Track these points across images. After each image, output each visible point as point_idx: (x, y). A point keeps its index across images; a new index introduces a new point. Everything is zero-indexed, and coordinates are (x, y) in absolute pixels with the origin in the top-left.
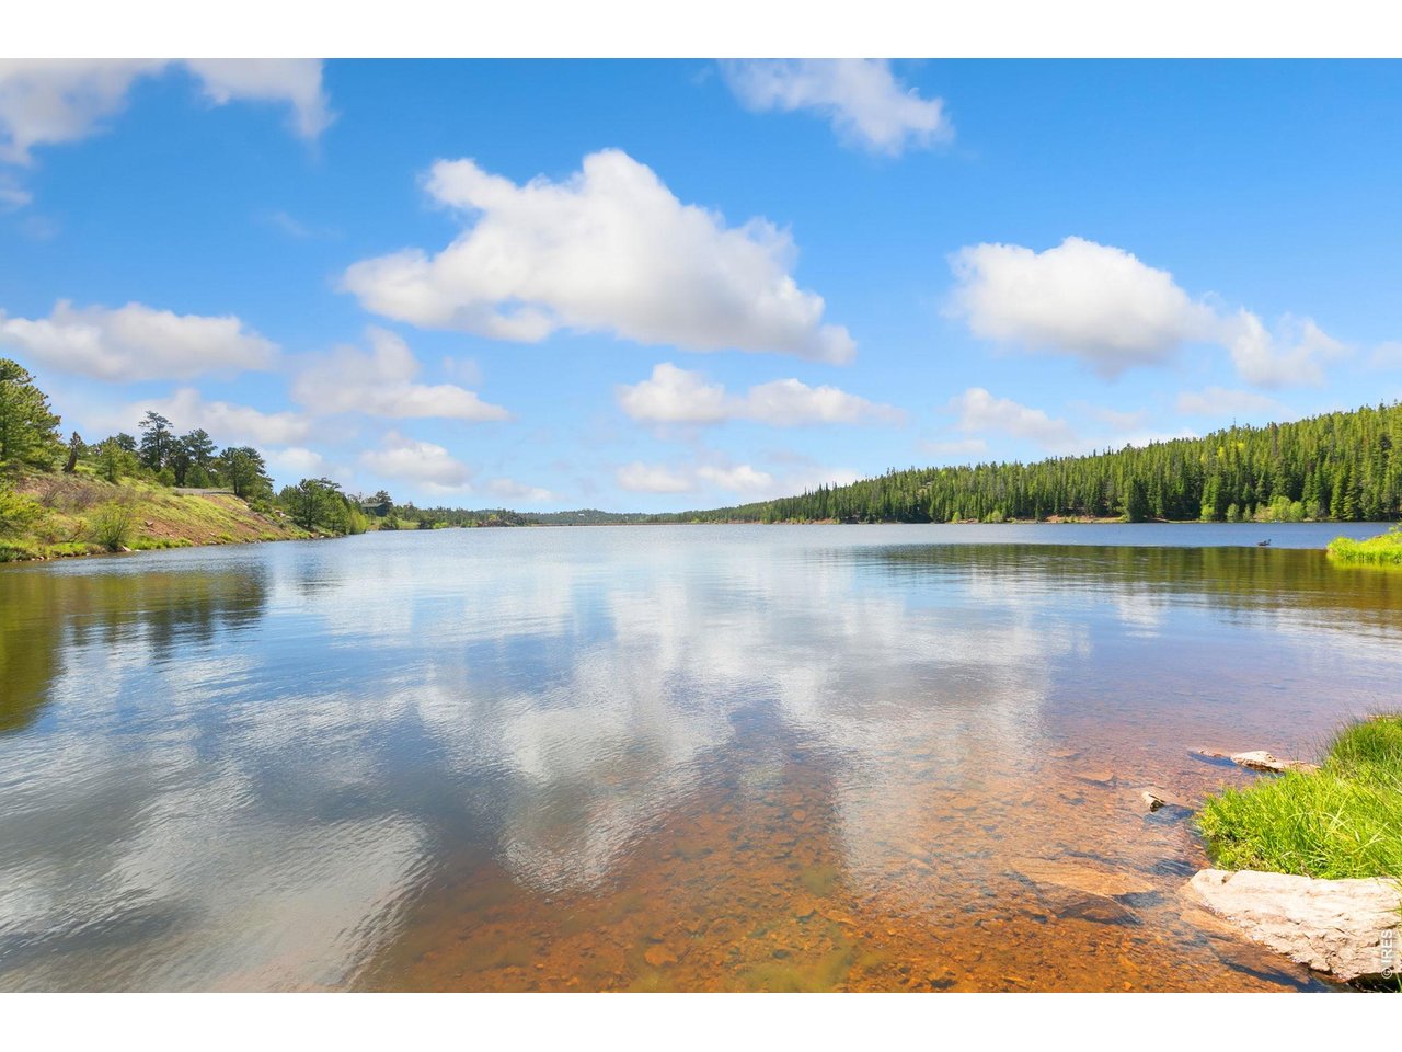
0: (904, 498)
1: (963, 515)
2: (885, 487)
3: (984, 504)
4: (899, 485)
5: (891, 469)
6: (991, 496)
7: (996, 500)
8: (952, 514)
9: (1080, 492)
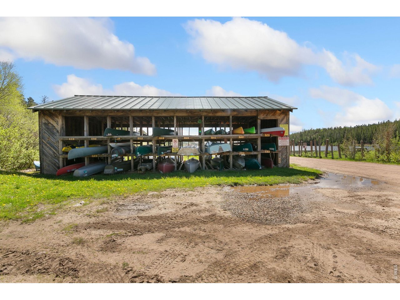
0: (307, 138)
1: (325, 143)
2: (301, 135)
3: (332, 140)
4: (306, 134)
5: (304, 129)
6: (335, 138)
7: (337, 139)
8: (322, 143)
9: (365, 136)
